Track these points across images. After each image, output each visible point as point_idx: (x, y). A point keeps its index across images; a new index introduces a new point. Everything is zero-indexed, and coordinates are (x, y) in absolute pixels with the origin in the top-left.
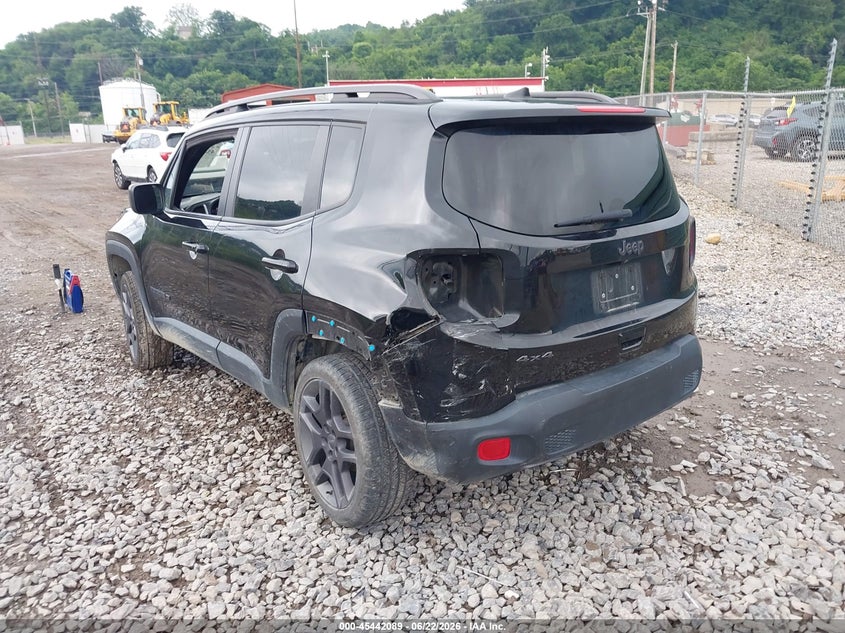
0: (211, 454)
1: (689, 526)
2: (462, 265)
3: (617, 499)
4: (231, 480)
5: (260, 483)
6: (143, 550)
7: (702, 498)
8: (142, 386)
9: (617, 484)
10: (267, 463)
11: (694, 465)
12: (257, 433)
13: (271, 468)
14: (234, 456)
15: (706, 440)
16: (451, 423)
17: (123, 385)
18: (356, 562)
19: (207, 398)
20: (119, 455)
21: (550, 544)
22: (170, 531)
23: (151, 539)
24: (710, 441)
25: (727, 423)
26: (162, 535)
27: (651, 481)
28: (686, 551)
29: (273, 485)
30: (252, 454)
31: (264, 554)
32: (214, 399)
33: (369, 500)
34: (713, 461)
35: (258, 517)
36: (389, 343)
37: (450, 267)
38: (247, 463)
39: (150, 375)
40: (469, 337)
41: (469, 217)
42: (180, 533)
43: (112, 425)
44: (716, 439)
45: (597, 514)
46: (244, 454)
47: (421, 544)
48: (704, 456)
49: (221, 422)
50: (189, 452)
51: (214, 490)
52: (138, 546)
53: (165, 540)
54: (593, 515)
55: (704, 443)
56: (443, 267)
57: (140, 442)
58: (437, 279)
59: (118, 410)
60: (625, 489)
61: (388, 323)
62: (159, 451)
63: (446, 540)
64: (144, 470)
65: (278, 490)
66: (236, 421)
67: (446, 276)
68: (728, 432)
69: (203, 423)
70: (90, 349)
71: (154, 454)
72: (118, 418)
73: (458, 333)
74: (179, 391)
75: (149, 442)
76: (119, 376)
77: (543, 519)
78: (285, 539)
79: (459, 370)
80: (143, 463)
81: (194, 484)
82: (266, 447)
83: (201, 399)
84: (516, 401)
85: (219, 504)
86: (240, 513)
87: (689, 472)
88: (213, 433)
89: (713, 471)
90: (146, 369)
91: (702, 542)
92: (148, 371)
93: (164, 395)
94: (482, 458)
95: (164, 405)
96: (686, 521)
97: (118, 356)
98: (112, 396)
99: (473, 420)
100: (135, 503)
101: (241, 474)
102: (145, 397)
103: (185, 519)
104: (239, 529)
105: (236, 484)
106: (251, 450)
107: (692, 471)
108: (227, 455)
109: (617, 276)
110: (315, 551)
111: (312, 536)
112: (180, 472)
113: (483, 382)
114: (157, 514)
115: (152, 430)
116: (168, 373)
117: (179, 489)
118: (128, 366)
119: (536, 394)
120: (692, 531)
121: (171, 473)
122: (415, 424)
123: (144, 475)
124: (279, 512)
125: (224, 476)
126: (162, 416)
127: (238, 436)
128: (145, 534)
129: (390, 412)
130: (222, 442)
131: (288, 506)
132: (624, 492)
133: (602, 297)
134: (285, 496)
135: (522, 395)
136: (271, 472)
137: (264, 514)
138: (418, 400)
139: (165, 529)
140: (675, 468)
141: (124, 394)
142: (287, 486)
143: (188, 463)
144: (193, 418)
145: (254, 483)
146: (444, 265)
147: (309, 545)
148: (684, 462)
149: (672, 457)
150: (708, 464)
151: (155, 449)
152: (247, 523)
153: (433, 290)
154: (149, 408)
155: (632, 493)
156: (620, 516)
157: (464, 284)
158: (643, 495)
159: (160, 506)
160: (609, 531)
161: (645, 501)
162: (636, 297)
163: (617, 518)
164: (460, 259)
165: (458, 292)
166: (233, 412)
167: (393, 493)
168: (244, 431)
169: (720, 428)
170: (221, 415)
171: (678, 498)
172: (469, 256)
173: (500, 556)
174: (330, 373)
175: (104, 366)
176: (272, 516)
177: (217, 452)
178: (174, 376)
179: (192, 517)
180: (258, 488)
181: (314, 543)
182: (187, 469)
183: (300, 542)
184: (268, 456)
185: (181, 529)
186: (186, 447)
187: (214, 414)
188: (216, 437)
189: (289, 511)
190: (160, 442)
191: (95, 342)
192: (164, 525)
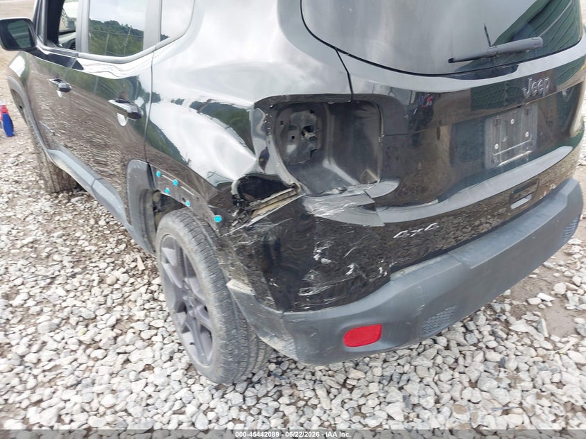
0: (95, 283)
1: (556, 378)
2: (328, 113)
3: (479, 341)
4: (108, 315)
5: (135, 318)
6: (10, 402)
7: (564, 340)
8: (48, 209)
9: (478, 323)
10: (144, 295)
11: (552, 298)
12: (140, 260)
13: (148, 301)
14: (116, 286)
15: (559, 268)
16: (311, 312)
17: (32, 208)
18: (218, 420)
19: (102, 223)
20: (11, 284)
21: (415, 400)
22: (40, 378)
23: (20, 388)
24: (564, 269)
25: (576, 249)
26: (31, 383)
27: (512, 319)
28: (557, 412)
29: (147, 321)
30: (132, 284)
31: (126, 411)
32: (108, 223)
33: (226, 370)
34: (569, 294)
35: (128, 361)
36: (239, 214)
37: (313, 117)
38: (126, 295)
39: (57, 197)
40: (336, 214)
41: (337, 50)
42: (50, 381)
43: (13, 251)
44: (567, 266)
45: (461, 361)
46: (124, 285)
47: (285, 400)
48: (560, 288)
49: (110, 247)
50: (75, 281)
51: (91, 326)
52: (5, 397)
53: (33, 390)
54: (456, 360)
55: (558, 271)
56: (305, 116)
57: (33, 270)
58: (296, 133)
59: (22, 234)
60: (486, 330)
61: (234, 191)
62: (48, 281)
63: (309, 394)
64: (31, 303)
65: (150, 327)
66: (123, 246)
67: (308, 129)
68: (579, 259)
69: (94, 248)
70: (11, 172)
71: (43, 284)
72: (19, 244)
73: (321, 209)
74: (80, 214)
75: (42, 270)
76: (30, 199)
77: (407, 368)
78: (150, 390)
79: (323, 255)
80: (31, 294)
81: (73, 320)
82: (146, 277)
83: (97, 223)
84: (392, 283)
85: (94, 344)
86: (112, 356)
87: (546, 305)
88: (102, 261)
89: (571, 306)
90: (54, 192)
91: (573, 401)
92: (55, 194)
93: (65, 219)
94: (348, 345)
95: (65, 228)
96: (553, 372)
97: (33, 179)
98: (20, 219)
99: (339, 308)
100: (13, 343)
101: (119, 308)
102: (49, 221)
103: (57, 362)
104: (107, 377)
105: (112, 321)
106: (132, 280)
107: (550, 304)
108: (109, 285)
109: (512, 122)
110: (177, 406)
111: (177, 386)
112: (64, 305)
113: (352, 266)
114: (31, 358)
115: (47, 257)
116: (73, 196)
117: (58, 326)
118: (40, 188)
119: (414, 272)
120: (560, 384)
121: (54, 306)
122: (269, 312)
123: (28, 308)
124: (147, 356)
125: (102, 311)
126: (59, 241)
127: (122, 265)
128: (15, 381)
129: (241, 296)
130: (107, 271)
131: (158, 346)
132: (486, 333)
133: (495, 149)
134: (156, 335)
135: (398, 275)
136: (147, 306)
137: (133, 358)
138: (271, 288)
139: (35, 377)
140: (534, 301)
141: (31, 217)
142: (159, 323)
143: (72, 294)
144: (87, 244)
145: (130, 318)
146: (304, 114)
147: (172, 398)
148: (542, 296)
149: (528, 288)
150: (565, 296)
151: (45, 277)
152: (115, 370)
153: (291, 148)
154: (49, 232)
155: (493, 333)
156: (486, 366)
157: (330, 139)
158: (504, 336)
159: (35, 348)
160: (474, 384)
161: (508, 343)
162: (531, 144)
163: (482, 368)
164: (326, 107)
165: (322, 148)
166: (123, 237)
167: (252, 360)
168: (127, 258)
169: (570, 254)
170: (111, 240)
171: (540, 341)
172: (336, 104)
173: (364, 416)
174: (182, 234)
175: (20, 188)
176: (141, 360)
177: (101, 281)
178: (77, 199)
179: (64, 361)
180: (132, 325)
181: (178, 396)
182: (70, 302)
183: (163, 395)
184: (146, 287)
185: (50, 375)
186: (74, 276)
187: (105, 238)
188: (102, 265)
189: (157, 354)
190: (51, 270)
191: (17, 165)
192: (35, 372)
